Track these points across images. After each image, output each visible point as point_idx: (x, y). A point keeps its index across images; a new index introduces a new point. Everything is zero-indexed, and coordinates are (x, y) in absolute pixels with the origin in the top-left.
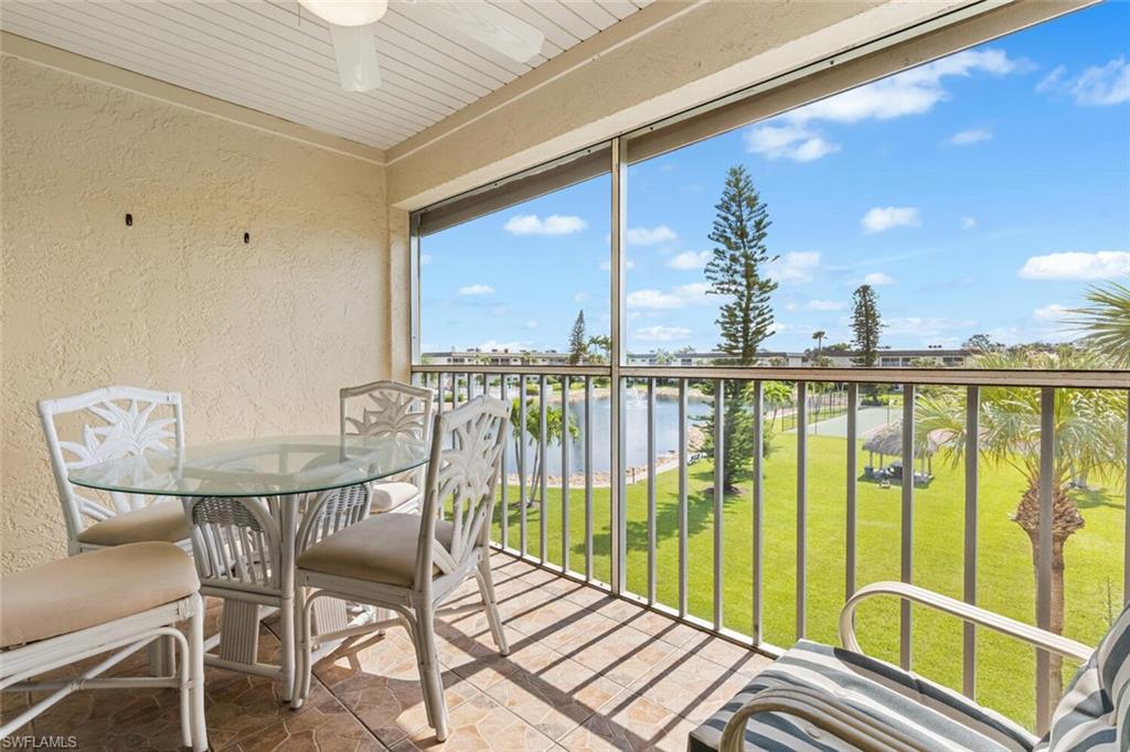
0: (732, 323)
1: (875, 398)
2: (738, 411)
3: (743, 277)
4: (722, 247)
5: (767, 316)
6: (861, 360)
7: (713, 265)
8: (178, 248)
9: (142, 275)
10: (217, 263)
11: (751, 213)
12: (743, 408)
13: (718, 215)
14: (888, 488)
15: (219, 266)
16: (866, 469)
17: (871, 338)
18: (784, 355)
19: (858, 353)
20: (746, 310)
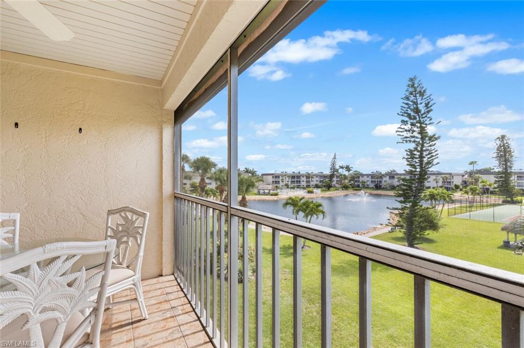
0: (413, 158)
1: (512, 199)
2: (417, 206)
3: (419, 133)
4: (406, 119)
5: (434, 154)
6: (501, 177)
7: (401, 128)
8: (42, 138)
9: (22, 152)
10: (64, 144)
11: (422, 99)
12: (420, 204)
13: (403, 103)
14: (521, 254)
15: (64, 145)
16: (504, 242)
17: (508, 164)
18: (450, 174)
19: (499, 173)
20: (421, 151)
